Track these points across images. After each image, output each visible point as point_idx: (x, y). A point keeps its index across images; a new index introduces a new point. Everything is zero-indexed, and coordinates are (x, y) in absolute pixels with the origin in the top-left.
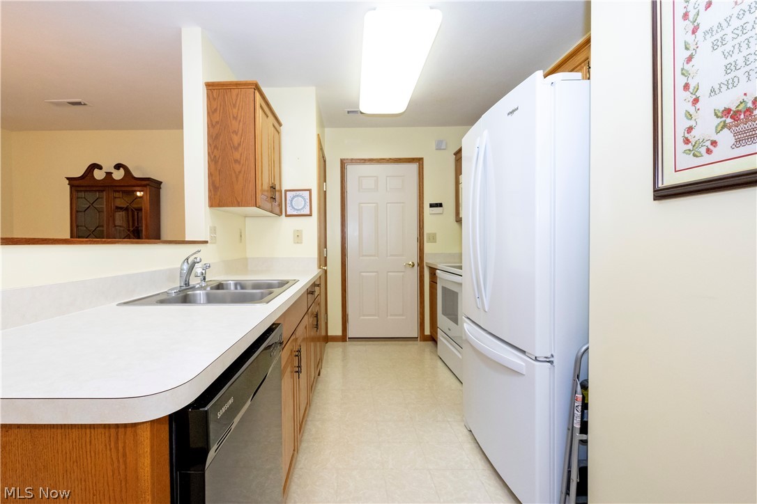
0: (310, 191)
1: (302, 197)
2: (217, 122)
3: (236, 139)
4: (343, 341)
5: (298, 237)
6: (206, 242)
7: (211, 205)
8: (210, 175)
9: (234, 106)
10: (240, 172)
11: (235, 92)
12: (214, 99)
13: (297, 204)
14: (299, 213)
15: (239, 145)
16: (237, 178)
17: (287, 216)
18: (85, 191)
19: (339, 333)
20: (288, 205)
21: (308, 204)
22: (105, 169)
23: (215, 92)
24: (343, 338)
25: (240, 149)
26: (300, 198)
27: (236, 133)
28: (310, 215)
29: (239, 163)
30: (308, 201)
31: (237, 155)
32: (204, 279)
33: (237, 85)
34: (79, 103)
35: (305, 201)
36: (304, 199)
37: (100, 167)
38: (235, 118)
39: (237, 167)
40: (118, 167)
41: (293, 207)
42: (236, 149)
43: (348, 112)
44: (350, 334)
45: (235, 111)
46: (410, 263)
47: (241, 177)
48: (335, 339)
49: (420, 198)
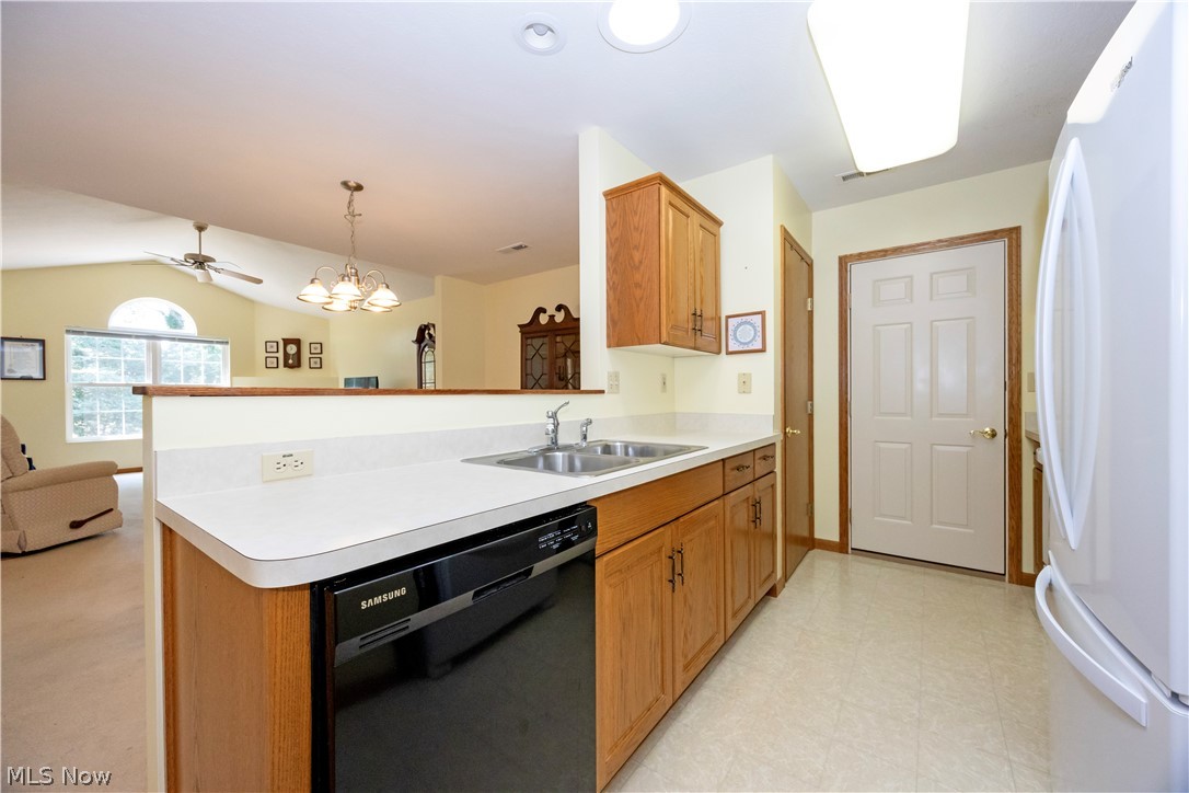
0: (762, 313)
1: (751, 324)
2: (617, 239)
3: (637, 256)
4: (841, 552)
5: (745, 384)
6: (602, 392)
7: (609, 346)
8: (609, 307)
9: (636, 213)
10: (641, 299)
11: (636, 194)
12: (614, 210)
13: (741, 335)
14: (746, 348)
15: (641, 262)
16: (638, 306)
17: (728, 353)
18: (532, 338)
19: (836, 538)
20: (730, 338)
21: (760, 334)
22: (549, 313)
23: (614, 201)
24: (842, 546)
25: (642, 268)
26: (748, 326)
27: (636, 247)
28: (763, 350)
29: (640, 286)
30: (760, 329)
31: (638, 277)
32: (585, 437)
33: (638, 185)
34: (520, 247)
35: (755, 330)
36: (754, 327)
37: (544, 311)
38: (636, 229)
39: (638, 293)
40: (559, 308)
41: (737, 341)
42: (638, 268)
43: (845, 178)
44: (856, 541)
45: (636, 219)
46: (987, 429)
47: (642, 305)
48: (826, 545)
49: (1011, 306)
